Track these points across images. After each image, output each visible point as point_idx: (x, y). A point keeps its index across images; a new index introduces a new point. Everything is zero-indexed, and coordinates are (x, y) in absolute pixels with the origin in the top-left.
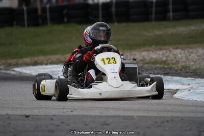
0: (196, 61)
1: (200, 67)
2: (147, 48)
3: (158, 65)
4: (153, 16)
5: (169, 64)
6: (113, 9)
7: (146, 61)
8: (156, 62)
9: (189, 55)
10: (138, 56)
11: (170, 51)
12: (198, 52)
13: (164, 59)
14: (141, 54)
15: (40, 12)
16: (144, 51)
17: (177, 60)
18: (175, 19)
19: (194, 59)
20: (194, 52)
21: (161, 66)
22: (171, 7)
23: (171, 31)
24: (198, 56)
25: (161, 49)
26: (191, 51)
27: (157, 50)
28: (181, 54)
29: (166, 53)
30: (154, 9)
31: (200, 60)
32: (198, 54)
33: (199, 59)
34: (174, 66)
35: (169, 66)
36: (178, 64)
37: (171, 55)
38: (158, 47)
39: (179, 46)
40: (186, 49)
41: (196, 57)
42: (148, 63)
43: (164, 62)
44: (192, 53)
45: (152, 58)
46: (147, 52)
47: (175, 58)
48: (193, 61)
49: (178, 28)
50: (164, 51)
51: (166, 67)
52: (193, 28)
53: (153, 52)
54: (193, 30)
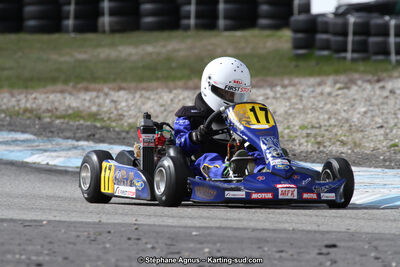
0: (157, 117)
2: (60, 86)
3: (82, 122)
4: (70, 22)
5: (102, 120)
7: (58, 113)
8: (77, 114)
9: (144, 104)
10: (41, 101)
11: (106, 95)
12: (161, 97)
13: (94, 109)
14: (48, 97)
16: (53, 92)
17: (120, 112)
18: (114, 31)
19: (152, 110)
20: (152, 97)
21: (89, 123)
22: (106, 5)
23: (105, 53)
24: (162, 106)
25: (87, 90)
26: (147, 94)
27: (79, 90)
28: (127, 100)
29: (97, 97)
30: (73, 9)
31: (165, 113)
32: (161, 101)
33: (162, 113)
34: (114, 124)
35: (104, 124)
36: (121, 119)
37: (108, 101)
38: (80, 86)
39: (124, 85)
40: (136, 89)
41: (157, 108)
42: (63, 117)
43: (94, 116)
44: (149, 98)
45: (69, 107)
46: (59, 96)
47: (116, 109)
49: (120, 48)
50: (94, 94)
51: (98, 125)
52: (150, 49)
53: (70, 93)
54: (151, 54)
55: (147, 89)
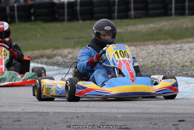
0: (145, 58)
1: (147, 64)
4: (116, 14)
6: (78, 8)
9: (141, 52)
12: (149, 49)
15: (8, 11)
18: (136, 17)
19: (143, 56)
20: (145, 49)
22: (132, 5)
23: (131, 28)
24: (148, 53)
26: (143, 47)
30: (116, 8)
31: (149, 57)
32: (149, 51)
33: (147, 56)
39: (134, 43)
40: (138, 46)
41: (146, 54)
44: (143, 50)
48: (142, 58)
49: (138, 26)
52: (152, 25)
54: (152, 28)
55: (144, 45)
